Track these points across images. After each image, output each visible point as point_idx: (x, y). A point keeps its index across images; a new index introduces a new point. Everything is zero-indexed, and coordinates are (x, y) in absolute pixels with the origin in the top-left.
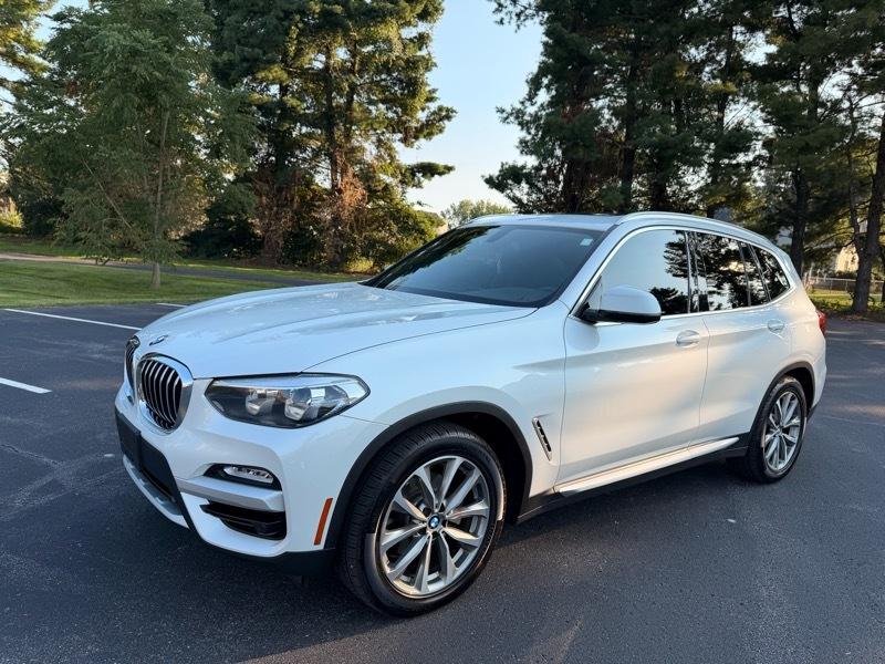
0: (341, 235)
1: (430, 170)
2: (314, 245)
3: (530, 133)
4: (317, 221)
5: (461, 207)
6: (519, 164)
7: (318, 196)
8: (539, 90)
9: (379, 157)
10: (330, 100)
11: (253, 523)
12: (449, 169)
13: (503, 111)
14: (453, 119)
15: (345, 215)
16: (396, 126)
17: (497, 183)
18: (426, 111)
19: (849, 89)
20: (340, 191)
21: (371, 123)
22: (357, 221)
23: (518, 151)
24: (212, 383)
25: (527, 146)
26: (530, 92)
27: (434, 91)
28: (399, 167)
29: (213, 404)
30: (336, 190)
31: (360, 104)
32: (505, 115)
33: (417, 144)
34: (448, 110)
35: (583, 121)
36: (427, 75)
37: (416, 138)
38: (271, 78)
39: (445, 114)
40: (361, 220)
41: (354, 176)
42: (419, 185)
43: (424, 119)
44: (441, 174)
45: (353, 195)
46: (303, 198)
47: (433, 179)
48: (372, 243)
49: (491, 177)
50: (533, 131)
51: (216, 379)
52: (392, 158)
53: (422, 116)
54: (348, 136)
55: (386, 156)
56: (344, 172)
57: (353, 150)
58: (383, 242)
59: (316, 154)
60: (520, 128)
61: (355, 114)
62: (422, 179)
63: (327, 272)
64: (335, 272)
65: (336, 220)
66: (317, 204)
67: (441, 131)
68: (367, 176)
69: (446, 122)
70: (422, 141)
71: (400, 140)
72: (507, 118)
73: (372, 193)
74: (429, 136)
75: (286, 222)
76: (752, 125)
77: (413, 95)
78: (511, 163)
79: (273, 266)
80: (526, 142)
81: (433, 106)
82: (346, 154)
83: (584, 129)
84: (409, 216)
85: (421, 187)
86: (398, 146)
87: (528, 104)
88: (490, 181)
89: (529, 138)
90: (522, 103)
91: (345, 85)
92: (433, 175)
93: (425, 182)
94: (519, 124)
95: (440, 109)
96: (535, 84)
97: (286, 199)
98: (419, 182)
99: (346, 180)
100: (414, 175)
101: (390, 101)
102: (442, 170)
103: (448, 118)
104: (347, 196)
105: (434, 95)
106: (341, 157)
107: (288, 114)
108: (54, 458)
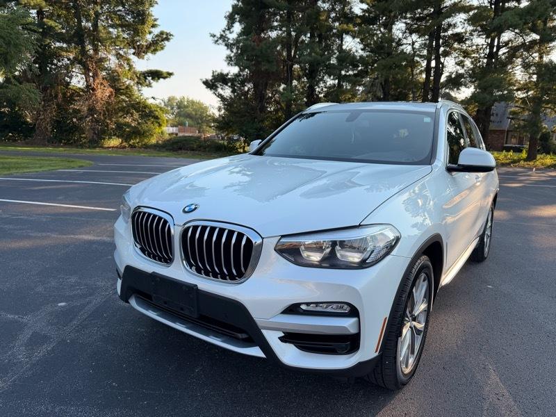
0: (97, 121)
1: (156, 75)
2: (75, 129)
3: (232, 52)
4: (77, 112)
5: (169, 100)
6: (225, 72)
7: (76, 93)
8: (234, 23)
9: (121, 66)
10: (80, 22)
11: (334, 345)
12: (170, 74)
13: (214, 36)
14: (171, 40)
15: (98, 107)
16: (132, 43)
17: (210, 85)
18: (152, 35)
19: (405, 32)
20: (93, 89)
21: (114, 41)
22: (108, 110)
23: (226, 63)
24: (280, 239)
25: (231, 60)
26: (228, 24)
27: (155, 20)
28: (135, 73)
29: (284, 257)
30: (89, 88)
31: (105, 28)
32: (216, 39)
33: (146, 57)
34: (167, 34)
35: (268, 45)
36: (151, 9)
37: (146, 53)
38: (32, 4)
39: (164, 37)
40: (110, 111)
41: (103, 79)
42: (149, 85)
43: (150, 40)
44: (165, 78)
45: (103, 92)
46: (64, 94)
47: (159, 81)
48: (120, 126)
49: (207, 81)
50: (235, 50)
51: (283, 236)
52: (131, 66)
53: (149, 37)
54: (96, 50)
55: (125, 65)
56: (95, 75)
57: (102, 60)
58: (128, 125)
59: (73, 62)
60: (226, 48)
61: (101, 34)
62: (152, 81)
63: (89, 147)
64: (95, 148)
65: (92, 110)
66: (76, 98)
67: (162, 48)
68: (113, 79)
69: (166, 42)
70: (149, 55)
71: (134, 54)
72: (217, 41)
73: (118, 91)
74: (155, 51)
75: (52, 113)
76: (357, 51)
77: (143, 22)
78: (219, 71)
79: (45, 146)
80: (231, 58)
81: (156, 31)
82: (96, 63)
83: (269, 51)
84: (146, 106)
85: (151, 87)
86: (134, 58)
87: (227, 32)
88: (206, 83)
89: (232, 55)
90: (224, 31)
91: (92, 12)
92: (159, 79)
93: (154, 83)
94: (226, 45)
95: (162, 33)
96: (231, 19)
97: (51, 95)
98: (150, 83)
99: (97, 81)
100: (146, 79)
101: (124, 26)
102: (165, 75)
103: (167, 39)
104: (99, 93)
105: (156, 23)
106: (92, 64)
107: (47, 32)
108: (18, 314)
